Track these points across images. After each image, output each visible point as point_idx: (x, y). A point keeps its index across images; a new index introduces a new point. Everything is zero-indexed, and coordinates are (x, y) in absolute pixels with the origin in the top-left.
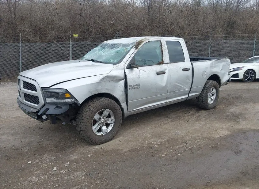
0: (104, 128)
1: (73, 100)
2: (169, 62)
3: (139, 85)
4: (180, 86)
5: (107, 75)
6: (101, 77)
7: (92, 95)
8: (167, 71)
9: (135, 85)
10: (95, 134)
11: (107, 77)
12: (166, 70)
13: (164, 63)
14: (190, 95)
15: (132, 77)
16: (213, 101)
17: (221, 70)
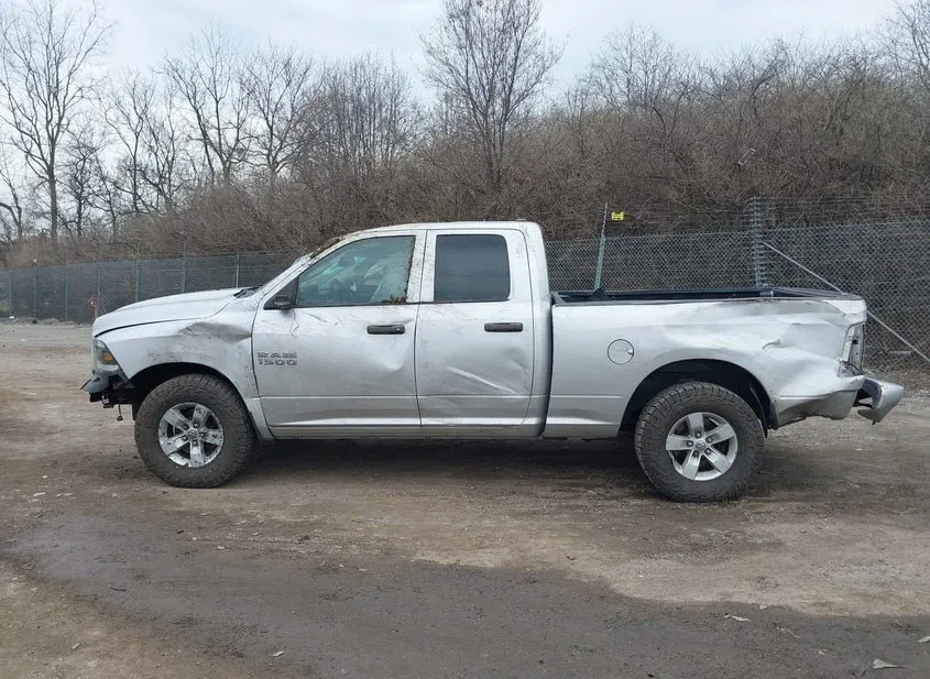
0: (195, 451)
1: (115, 368)
2: (432, 299)
3: (294, 356)
4: (475, 381)
5: (199, 321)
6: (183, 325)
7: (157, 363)
8: (409, 327)
9: (275, 355)
10: (167, 457)
11: (202, 325)
12: (408, 322)
13: (408, 301)
14: (550, 421)
15: (269, 331)
16: (719, 474)
17: (777, 344)
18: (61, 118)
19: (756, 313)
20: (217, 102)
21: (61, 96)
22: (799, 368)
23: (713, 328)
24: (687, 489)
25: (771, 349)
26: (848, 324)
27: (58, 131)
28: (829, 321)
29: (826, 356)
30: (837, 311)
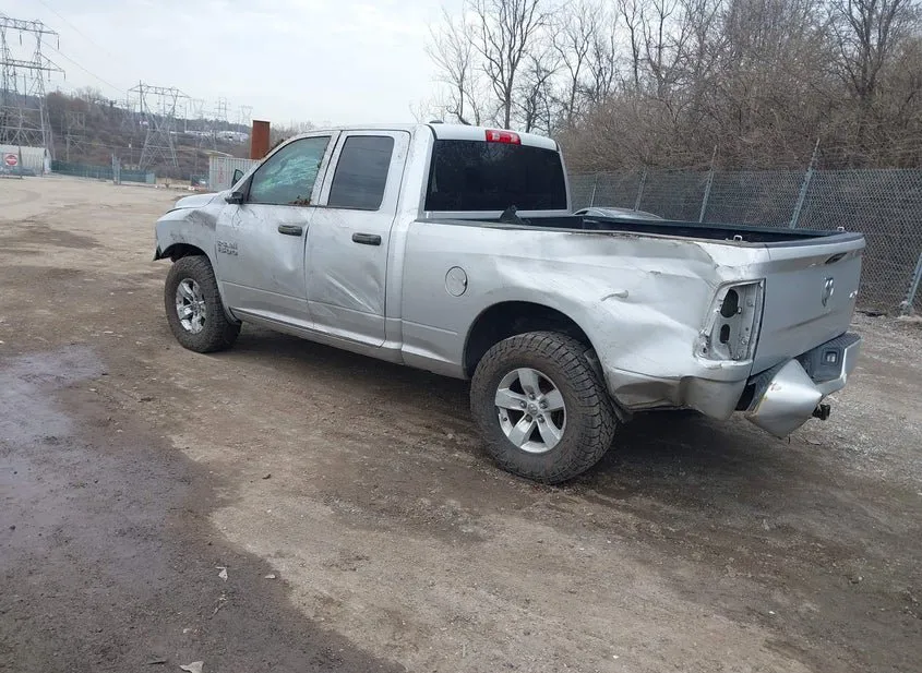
2: (326, 203)
3: (236, 247)
4: (343, 292)
5: (197, 209)
6: (190, 212)
7: (175, 242)
8: (305, 229)
9: (226, 245)
10: (179, 321)
11: (198, 214)
12: (305, 224)
13: (311, 203)
14: (404, 348)
15: (225, 223)
16: (545, 449)
17: (623, 297)
18: (522, 45)
19: (609, 252)
20: (662, 18)
21: (525, 24)
22: (645, 335)
23: (554, 266)
24: (508, 456)
25: (615, 303)
26: (719, 282)
27: (519, 56)
28: (699, 272)
29: (686, 323)
30: (709, 260)
